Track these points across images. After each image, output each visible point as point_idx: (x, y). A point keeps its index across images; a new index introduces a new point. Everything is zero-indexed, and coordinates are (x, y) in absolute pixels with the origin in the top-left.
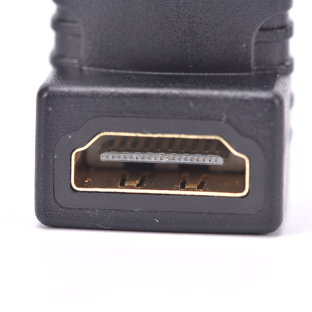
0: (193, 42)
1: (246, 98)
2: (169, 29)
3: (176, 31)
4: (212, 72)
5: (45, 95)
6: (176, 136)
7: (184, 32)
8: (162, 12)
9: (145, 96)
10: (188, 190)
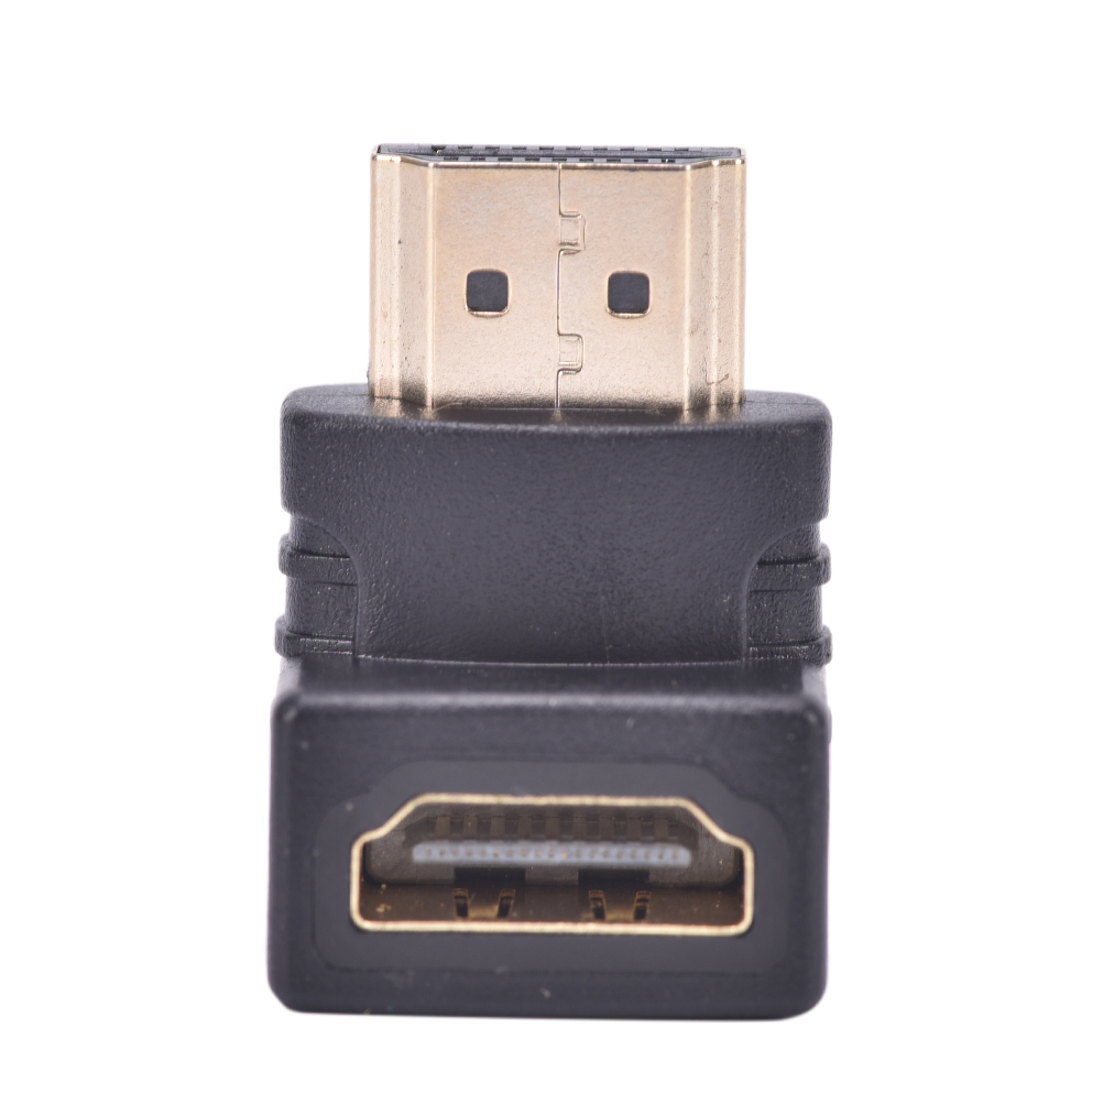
0: (612, 592)
1: (746, 711)
2: (559, 563)
3: (573, 569)
4: (656, 661)
5: (291, 715)
6: (604, 801)
7: (593, 570)
8: (543, 526)
9: (518, 712)
10: (613, 922)
